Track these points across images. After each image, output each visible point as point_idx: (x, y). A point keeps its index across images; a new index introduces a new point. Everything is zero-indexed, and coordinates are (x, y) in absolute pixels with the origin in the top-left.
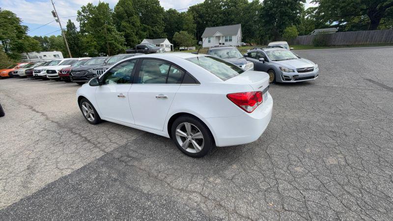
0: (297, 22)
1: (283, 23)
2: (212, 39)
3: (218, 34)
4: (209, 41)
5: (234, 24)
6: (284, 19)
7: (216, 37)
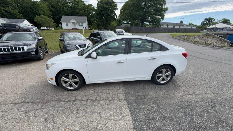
0: (115, 19)
1: (109, 19)
2: (69, 24)
3: (73, 21)
4: (67, 25)
5: (79, 16)
6: (109, 17)
7: (72, 23)
